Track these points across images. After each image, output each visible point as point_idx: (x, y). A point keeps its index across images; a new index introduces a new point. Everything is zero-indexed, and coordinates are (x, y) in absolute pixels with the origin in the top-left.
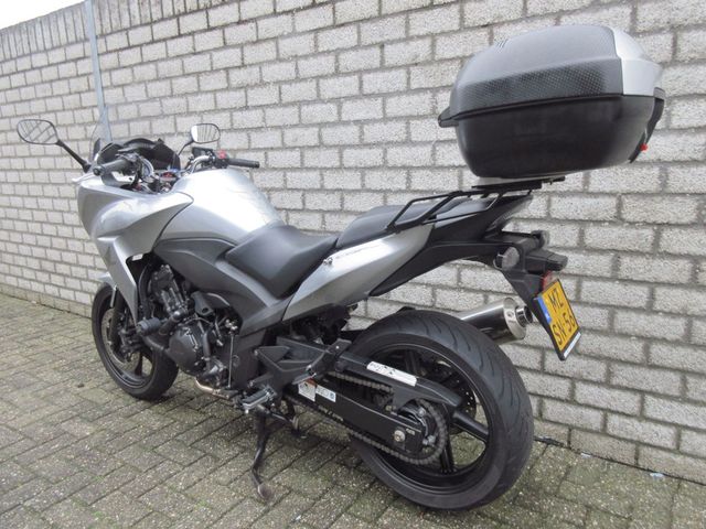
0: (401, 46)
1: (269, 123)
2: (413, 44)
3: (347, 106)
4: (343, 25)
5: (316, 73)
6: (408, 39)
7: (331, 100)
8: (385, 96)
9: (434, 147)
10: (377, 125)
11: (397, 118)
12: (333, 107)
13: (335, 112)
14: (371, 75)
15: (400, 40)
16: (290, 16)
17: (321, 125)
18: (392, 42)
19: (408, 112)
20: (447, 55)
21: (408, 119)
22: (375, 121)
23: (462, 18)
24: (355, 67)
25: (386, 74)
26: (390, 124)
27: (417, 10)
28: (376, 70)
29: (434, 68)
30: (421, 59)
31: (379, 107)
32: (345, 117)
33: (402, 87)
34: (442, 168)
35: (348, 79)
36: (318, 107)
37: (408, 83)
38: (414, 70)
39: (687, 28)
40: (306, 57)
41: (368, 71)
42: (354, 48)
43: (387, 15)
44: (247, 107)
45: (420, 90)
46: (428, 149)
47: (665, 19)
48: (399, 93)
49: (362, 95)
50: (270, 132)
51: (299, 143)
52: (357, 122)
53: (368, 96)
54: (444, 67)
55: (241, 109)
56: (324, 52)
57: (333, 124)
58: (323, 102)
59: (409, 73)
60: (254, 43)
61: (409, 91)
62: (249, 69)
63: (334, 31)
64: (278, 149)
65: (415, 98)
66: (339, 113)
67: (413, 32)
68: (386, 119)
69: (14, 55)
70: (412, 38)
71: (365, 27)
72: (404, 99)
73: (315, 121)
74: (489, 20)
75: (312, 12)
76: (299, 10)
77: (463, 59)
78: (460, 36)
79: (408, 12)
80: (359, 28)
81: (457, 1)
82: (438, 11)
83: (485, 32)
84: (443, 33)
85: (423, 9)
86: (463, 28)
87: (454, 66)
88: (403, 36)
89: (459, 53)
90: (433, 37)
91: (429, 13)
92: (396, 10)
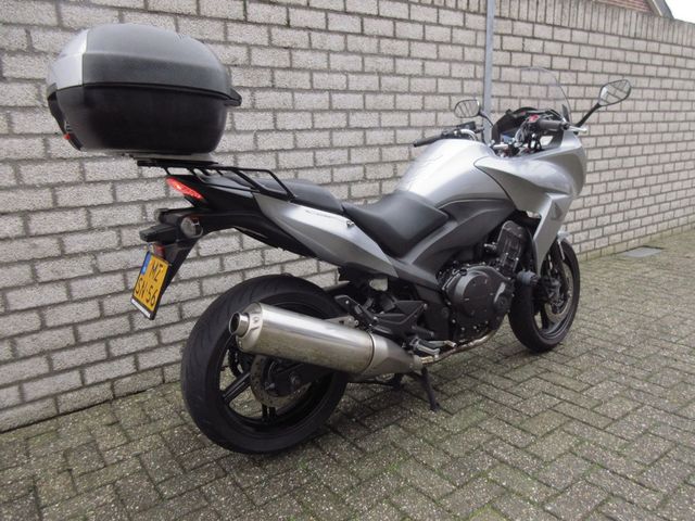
0: (221, 47)
2: (232, 49)
6: (227, 43)
9: (255, 135)
15: (219, 42)
20: (263, 64)
23: (270, 38)
27: (233, 21)
29: (251, 72)
30: (239, 62)
34: (263, 151)
43: (205, 17)
46: (251, 137)
54: (259, 72)
67: (231, 38)
70: (230, 43)
71: (183, 21)
74: (289, 44)
77: (273, 69)
78: (270, 51)
79: (226, 20)
80: (176, 20)
81: (265, 24)
82: (250, 27)
83: (286, 52)
84: (256, 45)
85: (238, 21)
86: (271, 46)
87: (267, 73)
88: (222, 39)
89: (269, 63)
90: (249, 46)
91: (244, 26)
92: (214, 14)
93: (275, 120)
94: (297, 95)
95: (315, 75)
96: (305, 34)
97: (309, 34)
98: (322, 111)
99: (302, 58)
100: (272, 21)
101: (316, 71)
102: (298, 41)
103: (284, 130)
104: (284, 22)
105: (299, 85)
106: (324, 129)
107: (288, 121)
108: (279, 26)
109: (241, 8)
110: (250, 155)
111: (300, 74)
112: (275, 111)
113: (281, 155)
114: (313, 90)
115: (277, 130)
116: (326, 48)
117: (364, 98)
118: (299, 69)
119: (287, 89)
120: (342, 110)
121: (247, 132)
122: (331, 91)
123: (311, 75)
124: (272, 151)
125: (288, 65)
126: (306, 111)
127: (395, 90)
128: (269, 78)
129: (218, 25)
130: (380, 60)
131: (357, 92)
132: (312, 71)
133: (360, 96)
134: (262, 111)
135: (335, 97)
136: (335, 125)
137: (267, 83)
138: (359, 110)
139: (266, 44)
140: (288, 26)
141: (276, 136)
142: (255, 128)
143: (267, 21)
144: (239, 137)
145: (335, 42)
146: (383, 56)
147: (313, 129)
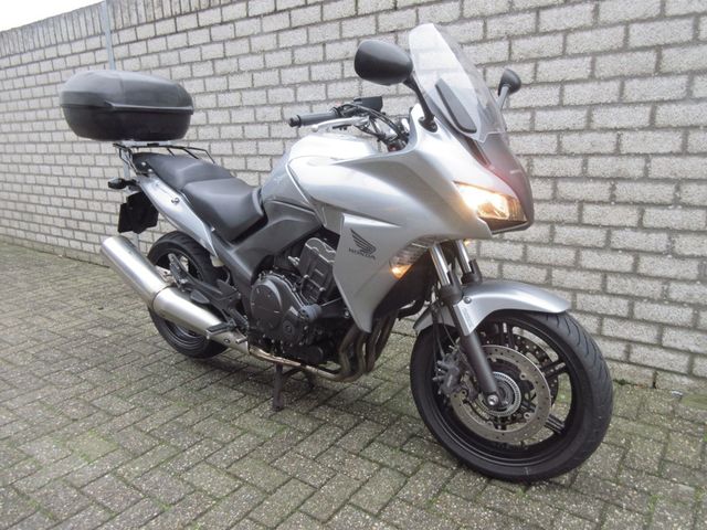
0: (337, 44)
1: (245, 103)
2: (345, 44)
3: (301, 90)
4: (296, 28)
5: (278, 64)
6: (342, 40)
7: (289, 85)
8: (327, 82)
12: (291, 91)
13: (292, 95)
14: (317, 67)
15: (336, 41)
16: (258, 20)
17: (283, 105)
18: (331, 42)
22: (320, 102)
23: (377, 26)
24: (306, 60)
25: (327, 66)
27: (347, 18)
28: (320, 63)
31: (323, 91)
32: (299, 99)
33: (339, 76)
35: (301, 69)
36: (280, 90)
37: (343, 73)
39: (517, 37)
40: (270, 51)
41: (315, 63)
42: (305, 46)
43: (327, 22)
44: (228, 91)
47: (503, 31)
48: (336, 81)
49: (311, 82)
50: (245, 110)
51: (267, 120)
52: (308, 102)
53: (315, 82)
55: (224, 92)
56: (283, 48)
57: (292, 104)
58: (283, 86)
60: (233, 40)
62: (229, 60)
63: (290, 32)
64: (252, 124)
66: (295, 96)
67: (345, 35)
69: (42, 45)
71: (312, 30)
72: (340, 85)
73: (278, 101)
74: (395, 28)
75: (274, 17)
76: (265, 15)
79: (342, 19)
80: (307, 31)
81: (373, 13)
85: (351, 17)
88: (339, 37)
90: (359, 39)
91: (355, 21)
92: (333, 17)
97: (417, 11)
100: (380, 7)
102: (404, 22)
104: (392, 5)
109: (354, 4)
127: (535, 55)
130: (512, 19)
139: (373, 32)
140: (395, 9)
146: (518, 12)
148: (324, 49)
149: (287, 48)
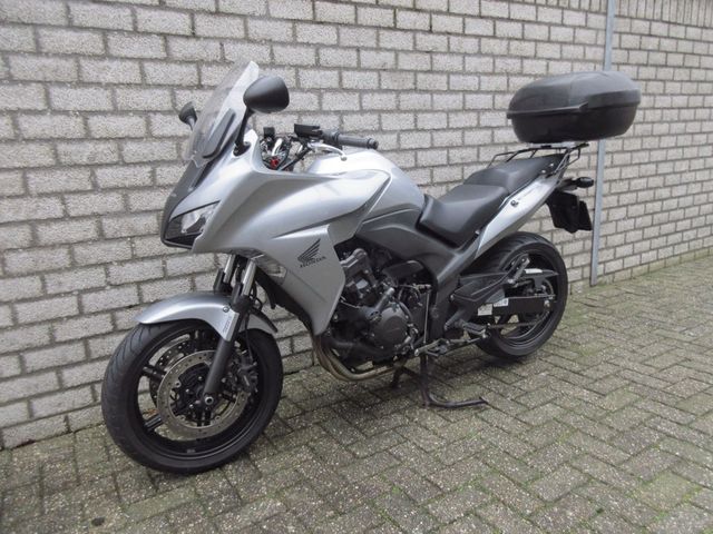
0: (373, 53)
2: (383, 54)
3: (327, 97)
4: (321, 23)
5: (295, 62)
6: (378, 49)
7: (311, 90)
8: (362, 92)
9: (398, 135)
10: (355, 116)
11: (372, 111)
12: (313, 97)
13: (316, 102)
14: (350, 73)
15: (372, 49)
18: (366, 49)
19: (379, 107)
20: (406, 67)
21: (380, 112)
22: (353, 112)
23: (415, 44)
25: (363, 74)
26: (367, 115)
27: (384, 28)
29: (397, 75)
30: (388, 67)
31: (356, 101)
32: (325, 107)
33: (375, 86)
34: (405, 150)
35: (328, 73)
38: (384, 74)
40: (283, 44)
41: (347, 69)
42: (333, 46)
43: (361, 26)
45: (387, 91)
46: (395, 136)
49: (341, 89)
52: (337, 112)
53: (347, 90)
54: (403, 75)
56: (302, 44)
59: (380, 76)
61: (380, 90)
63: (314, 26)
65: (384, 96)
66: (320, 104)
68: (362, 111)
70: (381, 49)
72: (377, 97)
74: (430, 49)
77: (416, 72)
78: (414, 56)
79: (378, 28)
80: (338, 29)
81: (411, 30)
82: (399, 33)
83: (427, 57)
84: (402, 51)
85: (389, 28)
86: (416, 50)
87: (411, 76)
88: (375, 46)
89: (413, 67)
90: (396, 52)
91: (393, 33)
92: (369, 23)
93: (416, 120)
94: (435, 96)
95: (452, 77)
96: (444, 38)
97: (448, 39)
98: (456, 111)
99: (442, 62)
100: (417, 27)
101: (452, 73)
102: (438, 45)
103: (423, 130)
104: (427, 28)
105: (438, 87)
106: (458, 129)
107: (428, 121)
108: (424, 32)
109: (392, 16)
110: (394, 154)
111: (438, 77)
112: (416, 112)
113: (420, 154)
114: (450, 91)
115: (417, 130)
116: (462, 51)
117: (494, 97)
118: (438, 72)
119: (426, 91)
120: (474, 110)
121: (392, 132)
122: (465, 92)
123: (449, 77)
124: (412, 149)
125: (429, 68)
126: (443, 111)
128: (412, 81)
129: (372, 32)
131: (488, 92)
132: (449, 74)
133: (490, 96)
134: (405, 112)
135: (469, 97)
136: (468, 125)
137: (410, 85)
138: (489, 110)
139: (411, 49)
140: (430, 31)
141: (416, 135)
142: (398, 128)
143: (413, 28)
144: (385, 137)
145: (470, 45)
146: (512, 57)
147: (448, 129)
148: (359, 55)
149: (308, 44)
